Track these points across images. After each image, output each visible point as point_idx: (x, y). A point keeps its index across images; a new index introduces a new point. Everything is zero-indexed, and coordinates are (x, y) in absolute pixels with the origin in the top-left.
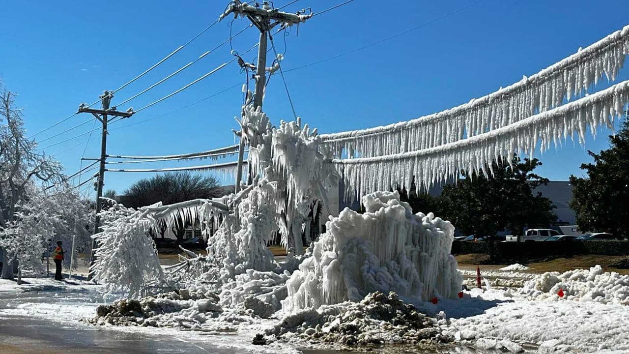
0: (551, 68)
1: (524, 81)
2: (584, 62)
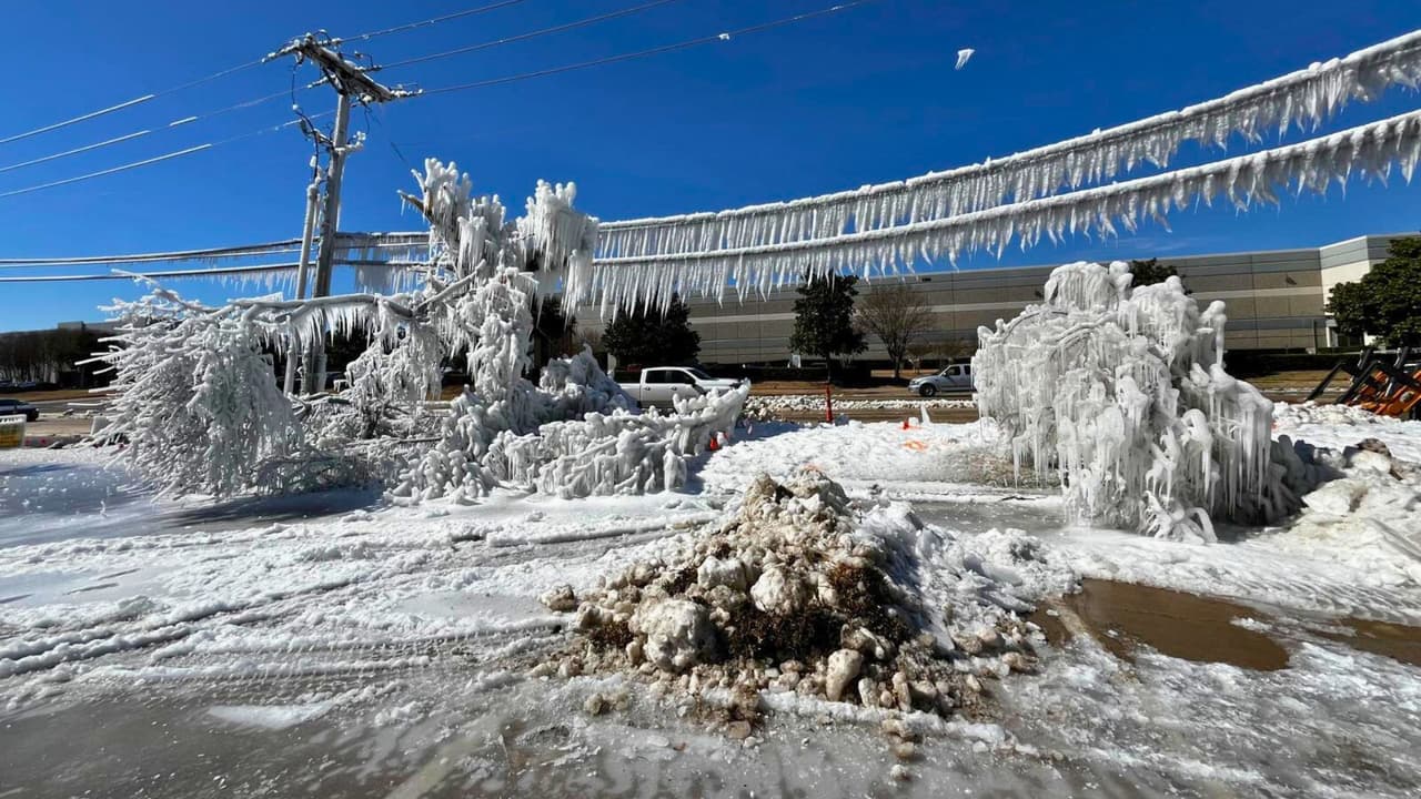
0: (1045, 149)
1: (988, 163)
2: (1109, 145)
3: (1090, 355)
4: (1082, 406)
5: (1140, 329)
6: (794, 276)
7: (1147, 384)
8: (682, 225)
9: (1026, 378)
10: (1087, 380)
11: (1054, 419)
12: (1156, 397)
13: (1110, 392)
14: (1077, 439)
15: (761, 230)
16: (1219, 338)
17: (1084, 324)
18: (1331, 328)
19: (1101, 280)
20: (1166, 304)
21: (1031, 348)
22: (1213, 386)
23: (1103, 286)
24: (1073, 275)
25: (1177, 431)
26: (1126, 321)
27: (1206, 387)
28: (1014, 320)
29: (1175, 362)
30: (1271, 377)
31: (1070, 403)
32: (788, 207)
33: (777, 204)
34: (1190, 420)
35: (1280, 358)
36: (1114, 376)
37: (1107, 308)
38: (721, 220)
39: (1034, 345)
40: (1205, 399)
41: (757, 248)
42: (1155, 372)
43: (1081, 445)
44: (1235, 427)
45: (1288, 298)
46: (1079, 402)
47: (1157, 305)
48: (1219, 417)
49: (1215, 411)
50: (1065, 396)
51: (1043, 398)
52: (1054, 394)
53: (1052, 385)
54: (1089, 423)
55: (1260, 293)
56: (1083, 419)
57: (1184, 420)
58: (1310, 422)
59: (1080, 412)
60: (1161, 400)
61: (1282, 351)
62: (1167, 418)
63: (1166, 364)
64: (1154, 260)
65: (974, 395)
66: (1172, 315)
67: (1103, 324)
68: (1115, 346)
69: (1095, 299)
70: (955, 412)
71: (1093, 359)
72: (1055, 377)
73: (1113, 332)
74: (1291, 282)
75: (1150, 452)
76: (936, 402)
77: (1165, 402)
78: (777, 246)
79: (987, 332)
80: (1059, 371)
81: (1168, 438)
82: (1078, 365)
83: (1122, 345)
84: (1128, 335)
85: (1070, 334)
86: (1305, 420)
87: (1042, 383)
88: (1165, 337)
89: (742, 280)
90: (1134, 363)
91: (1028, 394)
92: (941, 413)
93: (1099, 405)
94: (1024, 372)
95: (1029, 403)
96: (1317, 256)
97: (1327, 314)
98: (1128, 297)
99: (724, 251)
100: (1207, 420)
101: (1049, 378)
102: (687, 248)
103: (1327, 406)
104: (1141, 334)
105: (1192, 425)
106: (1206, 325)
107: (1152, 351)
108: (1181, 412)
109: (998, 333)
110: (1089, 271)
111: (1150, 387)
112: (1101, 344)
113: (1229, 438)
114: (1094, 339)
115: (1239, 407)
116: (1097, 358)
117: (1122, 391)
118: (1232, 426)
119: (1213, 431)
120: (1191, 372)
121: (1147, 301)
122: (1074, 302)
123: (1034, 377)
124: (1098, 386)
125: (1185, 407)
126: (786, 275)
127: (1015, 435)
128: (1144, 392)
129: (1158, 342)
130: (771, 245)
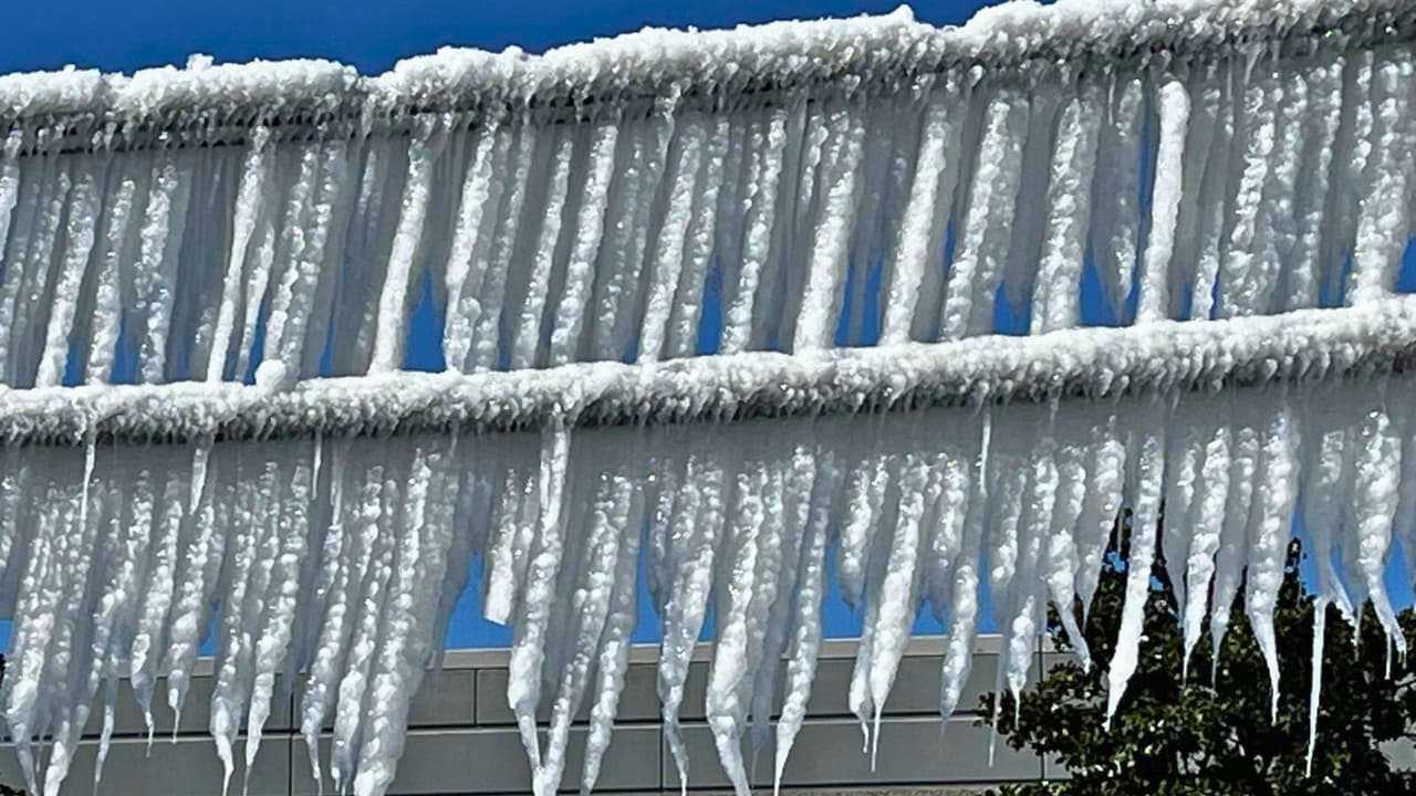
6: (995, 613)
8: (75, 150)
15: (733, 228)
32: (956, 61)
33: (866, 26)
38: (400, 127)
41: (697, 376)
78: (858, 365)
89: (562, 642)
99: (419, 386)
102: (104, 339)
126: (931, 606)
130: (809, 358)
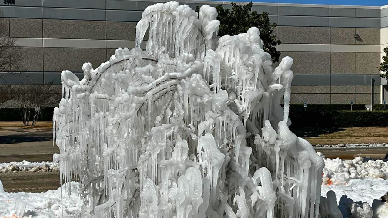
3: (176, 109)
4: (166, 166)
5: (223, 82)
7: (226, 142)
9: (112, 133)
10: (172, 138)
11: (138, 182)
12: (232, 155)
13: (193, 151)
14: (159, 203)
16: (287, 95)
17: (172, 74)
18: (384, 86)
19: (190, 27)
20: (246, 57)
21: (118, 99)
22: (279, 143)
23: (192, 32)
24: (165, 15)
25: (248, 193)
26: (211, 72)
27: (273, 145)
28: (103, 65)
29: (250, 118)
30: (337, 133)
31: (155, 163)
34: (259, 180)
35: (347, 114)
36: (196, 133)
37: (196, 58)
39: (122, 96)
40: (272, 157)
42: (233, 129)
43: (162, 211)
44: (294, 185)
45: (354, 54)
46: (164, 162)
47: (238, 57)
48: (283, 175)
49: (280, 169)
50: (150, 155)
51: (130, 158)
52: (140, 153)
53: (138, 143)
54: (172, 186)
55: (335, 48)
56: (166, 182)
57: (254, 180)
58: (356, 178)
59: (164, 171)
60: (236, 158)
61: (348, 107)
62: (240, 177)
63: (243, 121)
64: (250, 5)
65: (56, 156)
66: (250, 69)
67: (190, 75)
68: (199, 100)
69: (185, 47)
70: (38, 177)
71: (179, 114)
72: (141, 134)
73: (198, 85)
74: (358, 38)
75: (225, 214)
76: (15, 164)
77: (240, 161)
79: (72, 79)
80: (147, 127)
81: (240, 199)
82: (164, 121)
83: (206, 99)
84: (212, 89)
85: (158, 85)
86: (353, 175)
87: (128, 141)
88: (243, 92)
90: (215, 119)
91: (113, 155)
92: (22, 178)
93: (181, 165)
94: (110, 127)
95: (114, 165)
96: (378, 15)
97: (382, 72)
98: (215, 47)
100: (273, 178)
101: (135, 135)
103: (370, 162)
104: (223, 89)
105: (260, 185)
106: (277, 82)
107: (232, 106)
108: (253, 170)
109: (84, 80)
110: (180, 13)
111: (228, 145)
112: (186, 97)
113: (289, 196)
114: (181, 92)
115: (298, 165)
116: (182, 112)
117: (203, 150)
118: (293, 184)
119: (277, 190)
120: (263, 129)
121: (230, 52)
122: (164, 49)
123: (120, 134)
124: (182, 143)
125: (257, 165)
127: (99, 203)
128: (222, 151)
129: (237, 97)
